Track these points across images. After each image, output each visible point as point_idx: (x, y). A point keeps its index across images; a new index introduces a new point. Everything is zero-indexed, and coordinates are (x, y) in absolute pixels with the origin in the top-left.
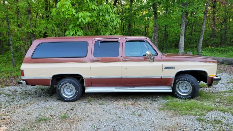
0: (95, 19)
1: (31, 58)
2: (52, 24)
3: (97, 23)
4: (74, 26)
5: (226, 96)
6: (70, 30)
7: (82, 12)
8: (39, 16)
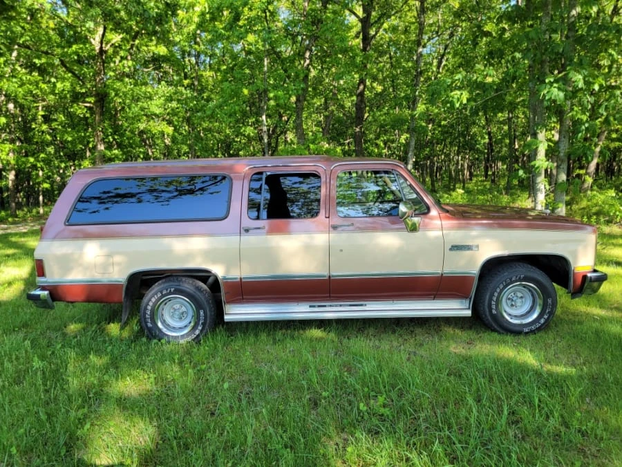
1: (65, 223)
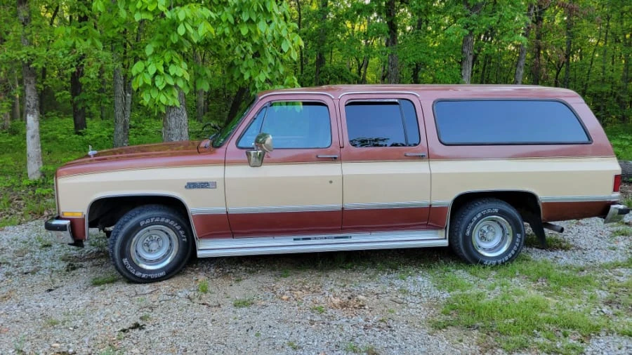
0: (227, 31)
2: (93, 40)
3: (231, 44)
4: (161, 47)
5: (621, 279)
6: (147, 60)
7: (186, 7)
8: (60, 18)
